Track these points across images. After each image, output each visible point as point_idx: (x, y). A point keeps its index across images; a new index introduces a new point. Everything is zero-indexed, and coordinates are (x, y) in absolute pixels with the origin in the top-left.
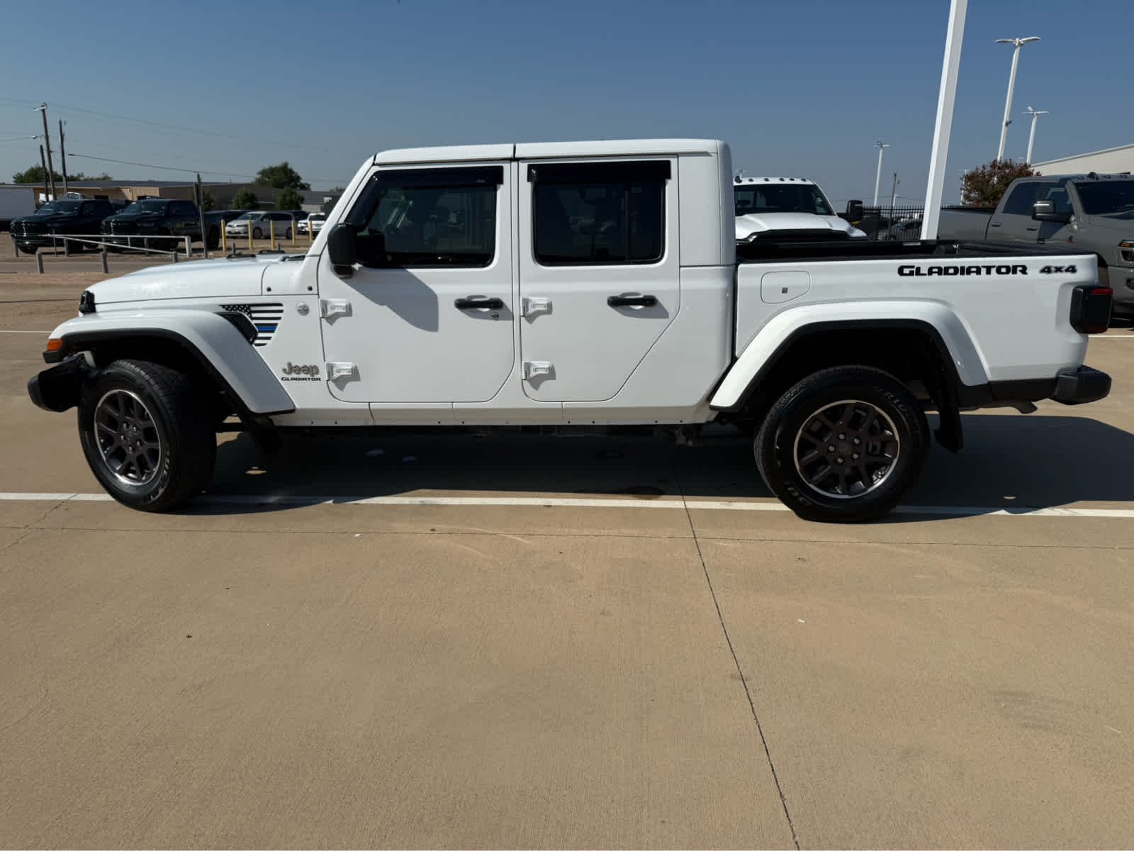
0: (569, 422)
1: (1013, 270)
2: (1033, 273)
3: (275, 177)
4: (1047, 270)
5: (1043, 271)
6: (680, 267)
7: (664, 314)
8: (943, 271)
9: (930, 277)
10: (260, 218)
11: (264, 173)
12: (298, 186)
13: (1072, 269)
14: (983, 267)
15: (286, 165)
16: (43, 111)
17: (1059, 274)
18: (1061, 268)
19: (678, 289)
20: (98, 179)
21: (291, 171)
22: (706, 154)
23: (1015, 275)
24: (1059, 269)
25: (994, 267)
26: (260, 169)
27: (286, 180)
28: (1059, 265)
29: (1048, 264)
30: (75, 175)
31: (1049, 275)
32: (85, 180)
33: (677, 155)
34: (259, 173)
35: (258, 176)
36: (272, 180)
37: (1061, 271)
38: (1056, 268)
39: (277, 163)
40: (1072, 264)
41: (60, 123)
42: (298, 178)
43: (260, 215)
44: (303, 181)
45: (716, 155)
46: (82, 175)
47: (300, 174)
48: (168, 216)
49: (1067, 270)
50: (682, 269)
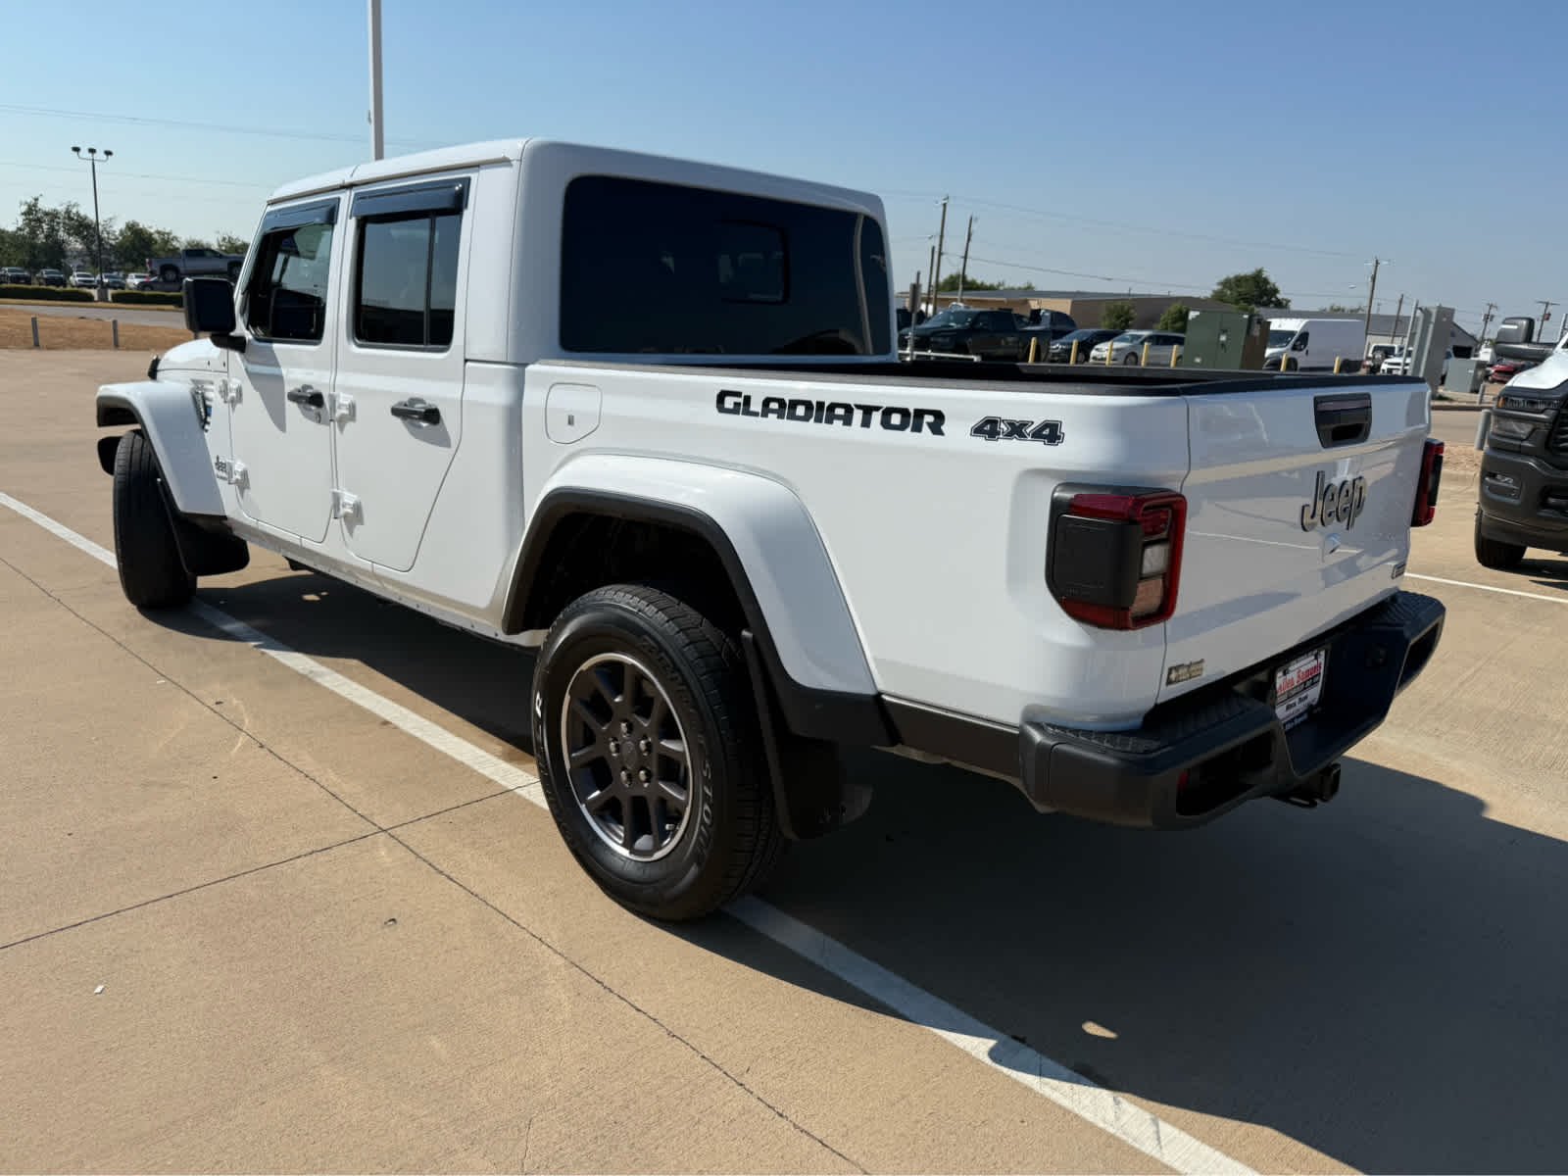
0: (400, 599)
1: (913, 419)
2: (957, 431)
3: (1240, 290)
4: (988, 428)
5: (978, 431)
6: (466, 361)
7: (444, 441)
8: (786, 408)
9: (764, 419)
10: (1140, 340)
11: (1226, 283)
12: (1272, 302)
13: (1050, 433)
14: (859, 407)
15: (1260, 272)
16: (945, 205)
17: (1015, 443)
18: (1024, 424)
19: (459, 399)
20: (1020, 289)
21: (1266, 281)
22: (504, 162)
23: (916, 434)
24: (1017, 430)
25: (877, 409)
26: (1223, 278)
27: (1255, 293)
28: (1017, 416)
29: (993, 414)
30: (995, 284)
31: (991, 444)
32: (1005, 289)
33: (476, 166)
34: (1219, 284)
35: (1217, 288)
36: (1235, 294)
37: (1022, 436)
38: (1011, 424)
39: (1247, 269)
40: (1052, 417)
41: (971, 221)
42: (1275, 291)
43: (1139, 337)
44: (1279, 296)
45: (519, 163)
46: (1003, 284)
47: (1279, 286)
48: (972, 330)
49: (1037, 435)
50: (468, 364)
